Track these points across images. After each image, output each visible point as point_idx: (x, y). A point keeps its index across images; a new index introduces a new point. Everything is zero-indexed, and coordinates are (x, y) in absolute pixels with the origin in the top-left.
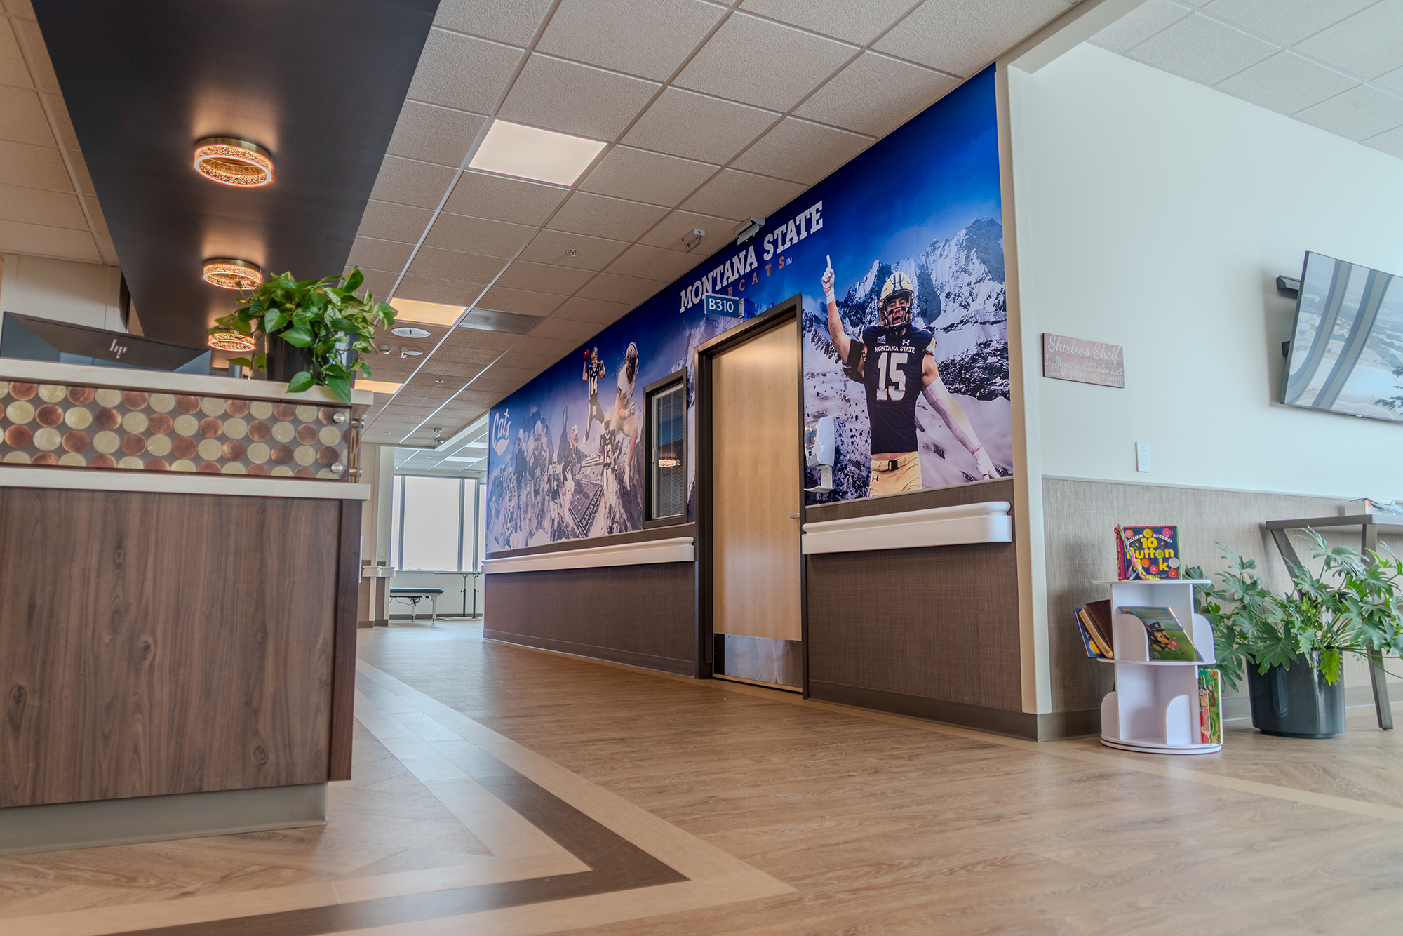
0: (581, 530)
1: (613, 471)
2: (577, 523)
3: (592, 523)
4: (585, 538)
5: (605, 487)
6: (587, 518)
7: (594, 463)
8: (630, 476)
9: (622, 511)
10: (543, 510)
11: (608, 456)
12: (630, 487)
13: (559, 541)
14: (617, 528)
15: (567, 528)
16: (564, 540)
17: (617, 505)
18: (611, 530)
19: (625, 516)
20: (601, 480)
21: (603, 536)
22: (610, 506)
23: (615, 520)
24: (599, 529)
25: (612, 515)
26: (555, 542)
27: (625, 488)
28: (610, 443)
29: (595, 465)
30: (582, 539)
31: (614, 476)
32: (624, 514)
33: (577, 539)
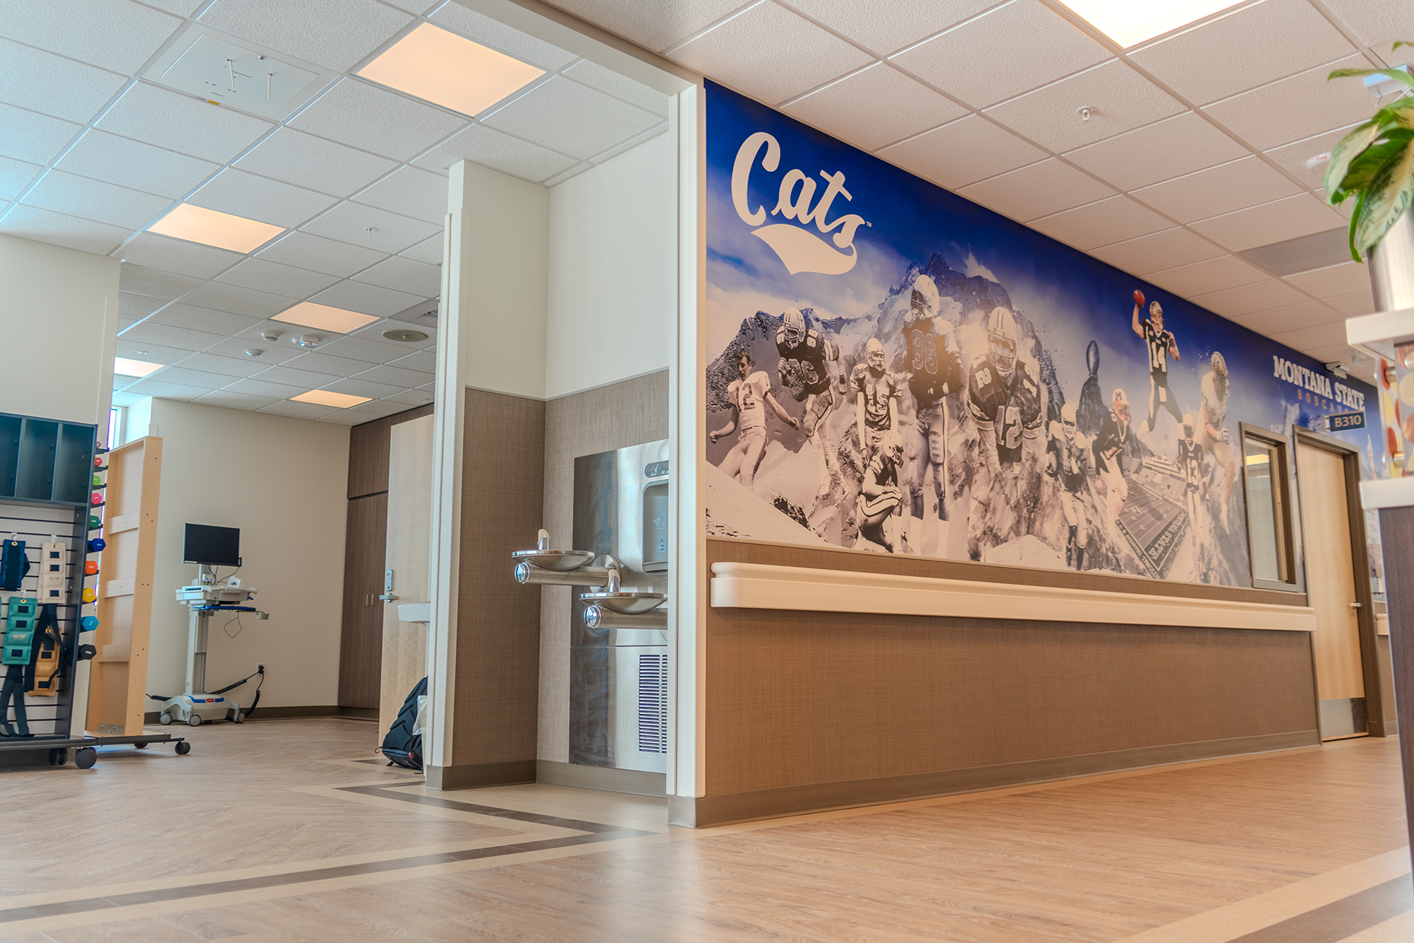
0: (1148, 564)
1: (1203, 498)
2: (1138, 551)
3: (1170, 560)
4: (1158, 579)
5: (1191, 516)
6: (1161, 549)
7: (1169, 472)
8: (1229, 518)
9: (1221, 557)
10: (1036, 500)
11: (1192, 474)
12: (1230, 530)
13: (1095, 571)
14: (1216, 578)
15: (1114, 552)
16: (1107, 572)
17: (1213, 547)
18: (1206, 577)
19: (1226, 566)
20: (1182, 502)
21: (1194, 583)
22: (1202, 545)
23: (1211, 566)
24: (1184, 570)
25: (1206, 559)
26: (1082, 571)
27: (1222, 529)
28: (1196, 458)
29: (1171, 475)
30: (1151, 578)
31: (1204, 507)
32: (1224, 562)
33: (1141, 577)
